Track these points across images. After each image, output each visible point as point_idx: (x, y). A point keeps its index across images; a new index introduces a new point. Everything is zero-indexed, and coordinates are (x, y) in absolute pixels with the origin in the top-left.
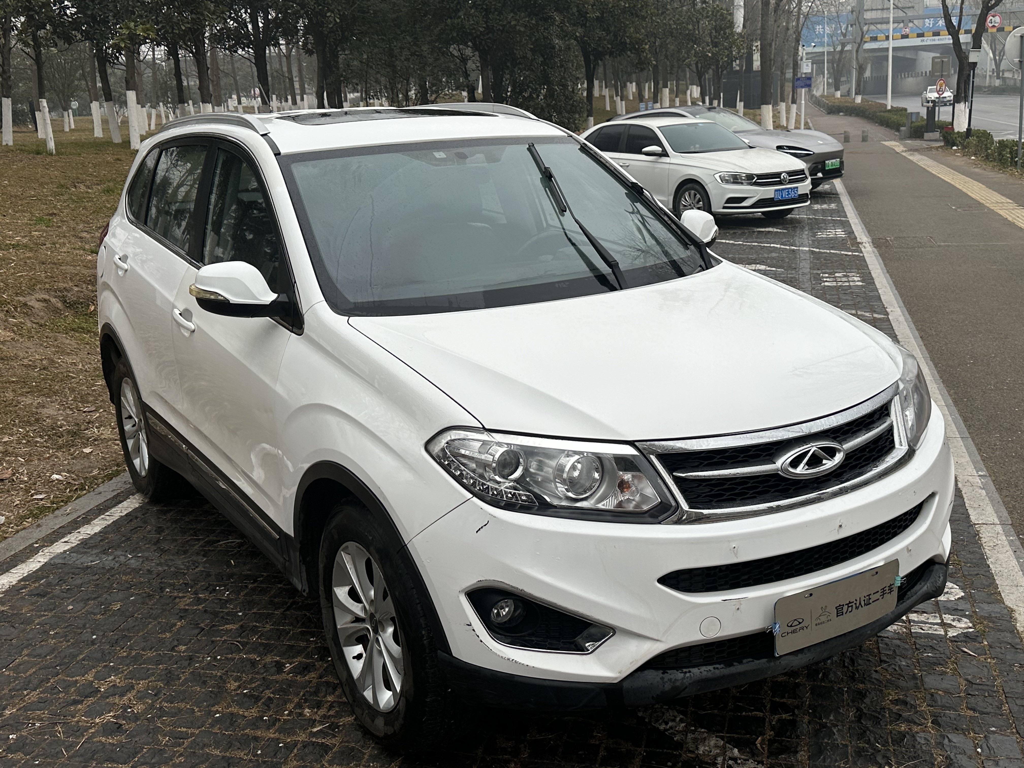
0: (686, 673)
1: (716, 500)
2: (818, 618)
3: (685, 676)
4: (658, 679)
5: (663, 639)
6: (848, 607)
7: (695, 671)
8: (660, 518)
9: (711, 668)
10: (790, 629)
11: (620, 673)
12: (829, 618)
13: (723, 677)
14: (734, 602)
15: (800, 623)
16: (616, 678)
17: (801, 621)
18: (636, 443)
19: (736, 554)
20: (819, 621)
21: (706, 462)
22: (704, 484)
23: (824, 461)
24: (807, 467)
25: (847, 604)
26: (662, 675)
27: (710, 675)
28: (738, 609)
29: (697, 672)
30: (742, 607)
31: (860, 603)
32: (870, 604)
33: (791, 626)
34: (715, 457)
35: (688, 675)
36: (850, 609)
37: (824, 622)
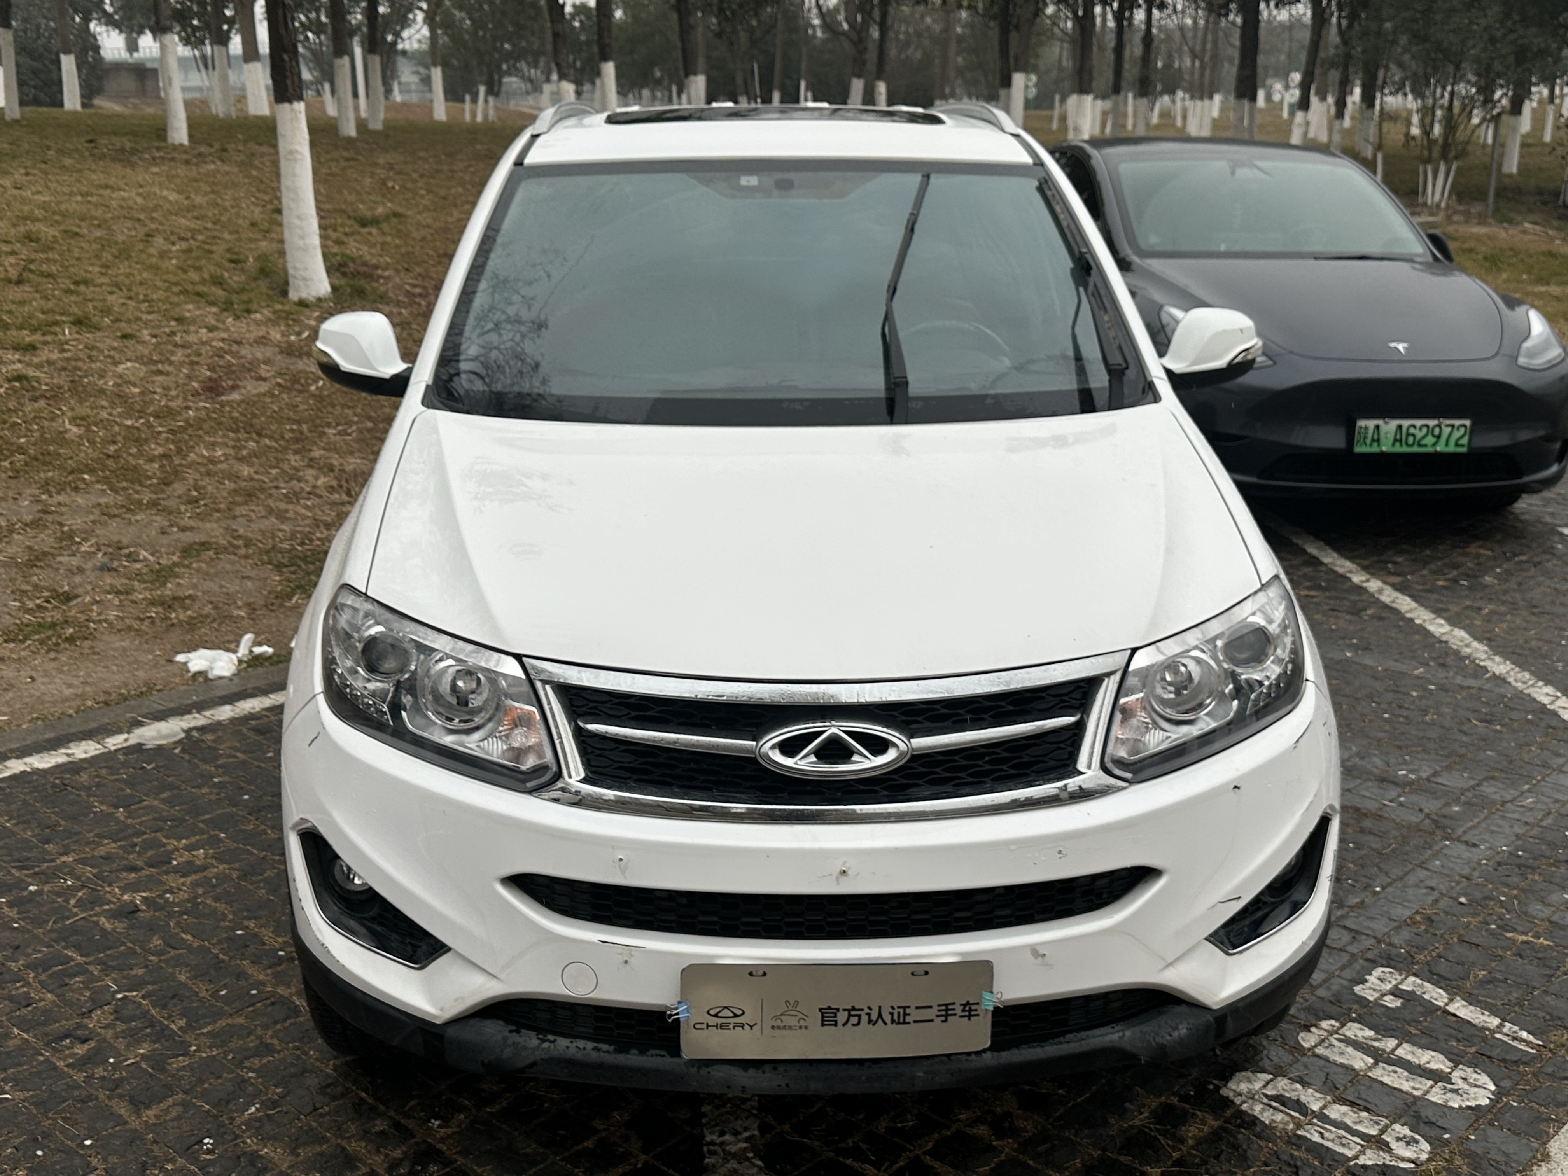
0: (543, 1041)
1: (635, 777)
2: (776, 1018)
3: (540, 1045)
4: (499, 1037)
5: (502, 977)
6: (850, 1016)
7: (563, 1043)
8: (529, 785)
9: (590, 1045)
10: (713, 1021)
11: (441, 1010)
12: (802, 1023)
13: (601, 1066)
14: (620, 949)
15: (736, 1016)
16: (436, 1017)
17: (739, 1012)
18: (524, 659)
19: (623, 871)
20: (778, 1023)
21: (634, 714)
22: (622, 748)
23: (855, 758)
24: (813, 758)
25: (849, 1011)
26: (507, 1034)
27: (579, 1056)
28: (626, 962)
29: (563, 1045)
30: (633, 961)
31: (880, 1016)
32: (905, 1023)
33: (716, 1016)
34: (653, 709)
35: (546, 1045)
36: (854, 1020)
37: (790, 1028)
